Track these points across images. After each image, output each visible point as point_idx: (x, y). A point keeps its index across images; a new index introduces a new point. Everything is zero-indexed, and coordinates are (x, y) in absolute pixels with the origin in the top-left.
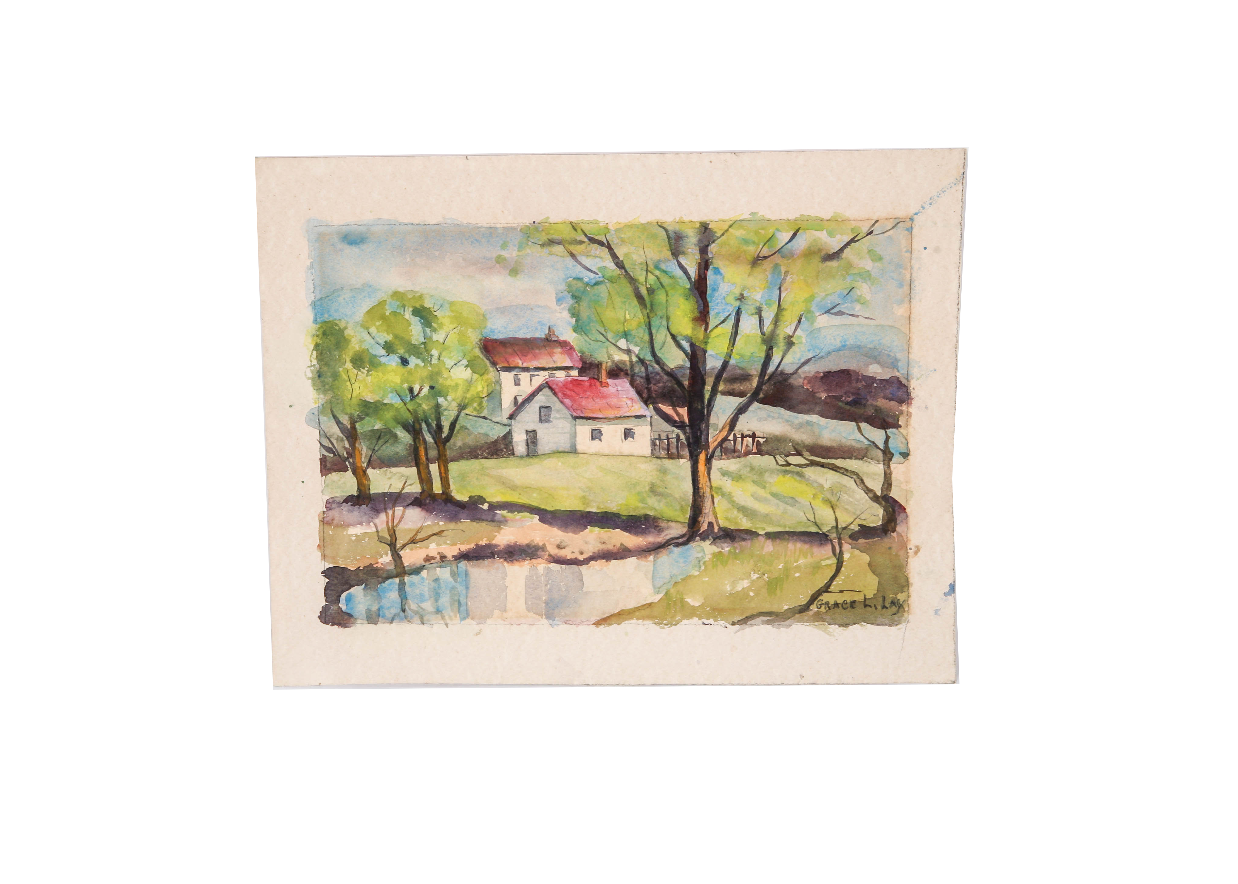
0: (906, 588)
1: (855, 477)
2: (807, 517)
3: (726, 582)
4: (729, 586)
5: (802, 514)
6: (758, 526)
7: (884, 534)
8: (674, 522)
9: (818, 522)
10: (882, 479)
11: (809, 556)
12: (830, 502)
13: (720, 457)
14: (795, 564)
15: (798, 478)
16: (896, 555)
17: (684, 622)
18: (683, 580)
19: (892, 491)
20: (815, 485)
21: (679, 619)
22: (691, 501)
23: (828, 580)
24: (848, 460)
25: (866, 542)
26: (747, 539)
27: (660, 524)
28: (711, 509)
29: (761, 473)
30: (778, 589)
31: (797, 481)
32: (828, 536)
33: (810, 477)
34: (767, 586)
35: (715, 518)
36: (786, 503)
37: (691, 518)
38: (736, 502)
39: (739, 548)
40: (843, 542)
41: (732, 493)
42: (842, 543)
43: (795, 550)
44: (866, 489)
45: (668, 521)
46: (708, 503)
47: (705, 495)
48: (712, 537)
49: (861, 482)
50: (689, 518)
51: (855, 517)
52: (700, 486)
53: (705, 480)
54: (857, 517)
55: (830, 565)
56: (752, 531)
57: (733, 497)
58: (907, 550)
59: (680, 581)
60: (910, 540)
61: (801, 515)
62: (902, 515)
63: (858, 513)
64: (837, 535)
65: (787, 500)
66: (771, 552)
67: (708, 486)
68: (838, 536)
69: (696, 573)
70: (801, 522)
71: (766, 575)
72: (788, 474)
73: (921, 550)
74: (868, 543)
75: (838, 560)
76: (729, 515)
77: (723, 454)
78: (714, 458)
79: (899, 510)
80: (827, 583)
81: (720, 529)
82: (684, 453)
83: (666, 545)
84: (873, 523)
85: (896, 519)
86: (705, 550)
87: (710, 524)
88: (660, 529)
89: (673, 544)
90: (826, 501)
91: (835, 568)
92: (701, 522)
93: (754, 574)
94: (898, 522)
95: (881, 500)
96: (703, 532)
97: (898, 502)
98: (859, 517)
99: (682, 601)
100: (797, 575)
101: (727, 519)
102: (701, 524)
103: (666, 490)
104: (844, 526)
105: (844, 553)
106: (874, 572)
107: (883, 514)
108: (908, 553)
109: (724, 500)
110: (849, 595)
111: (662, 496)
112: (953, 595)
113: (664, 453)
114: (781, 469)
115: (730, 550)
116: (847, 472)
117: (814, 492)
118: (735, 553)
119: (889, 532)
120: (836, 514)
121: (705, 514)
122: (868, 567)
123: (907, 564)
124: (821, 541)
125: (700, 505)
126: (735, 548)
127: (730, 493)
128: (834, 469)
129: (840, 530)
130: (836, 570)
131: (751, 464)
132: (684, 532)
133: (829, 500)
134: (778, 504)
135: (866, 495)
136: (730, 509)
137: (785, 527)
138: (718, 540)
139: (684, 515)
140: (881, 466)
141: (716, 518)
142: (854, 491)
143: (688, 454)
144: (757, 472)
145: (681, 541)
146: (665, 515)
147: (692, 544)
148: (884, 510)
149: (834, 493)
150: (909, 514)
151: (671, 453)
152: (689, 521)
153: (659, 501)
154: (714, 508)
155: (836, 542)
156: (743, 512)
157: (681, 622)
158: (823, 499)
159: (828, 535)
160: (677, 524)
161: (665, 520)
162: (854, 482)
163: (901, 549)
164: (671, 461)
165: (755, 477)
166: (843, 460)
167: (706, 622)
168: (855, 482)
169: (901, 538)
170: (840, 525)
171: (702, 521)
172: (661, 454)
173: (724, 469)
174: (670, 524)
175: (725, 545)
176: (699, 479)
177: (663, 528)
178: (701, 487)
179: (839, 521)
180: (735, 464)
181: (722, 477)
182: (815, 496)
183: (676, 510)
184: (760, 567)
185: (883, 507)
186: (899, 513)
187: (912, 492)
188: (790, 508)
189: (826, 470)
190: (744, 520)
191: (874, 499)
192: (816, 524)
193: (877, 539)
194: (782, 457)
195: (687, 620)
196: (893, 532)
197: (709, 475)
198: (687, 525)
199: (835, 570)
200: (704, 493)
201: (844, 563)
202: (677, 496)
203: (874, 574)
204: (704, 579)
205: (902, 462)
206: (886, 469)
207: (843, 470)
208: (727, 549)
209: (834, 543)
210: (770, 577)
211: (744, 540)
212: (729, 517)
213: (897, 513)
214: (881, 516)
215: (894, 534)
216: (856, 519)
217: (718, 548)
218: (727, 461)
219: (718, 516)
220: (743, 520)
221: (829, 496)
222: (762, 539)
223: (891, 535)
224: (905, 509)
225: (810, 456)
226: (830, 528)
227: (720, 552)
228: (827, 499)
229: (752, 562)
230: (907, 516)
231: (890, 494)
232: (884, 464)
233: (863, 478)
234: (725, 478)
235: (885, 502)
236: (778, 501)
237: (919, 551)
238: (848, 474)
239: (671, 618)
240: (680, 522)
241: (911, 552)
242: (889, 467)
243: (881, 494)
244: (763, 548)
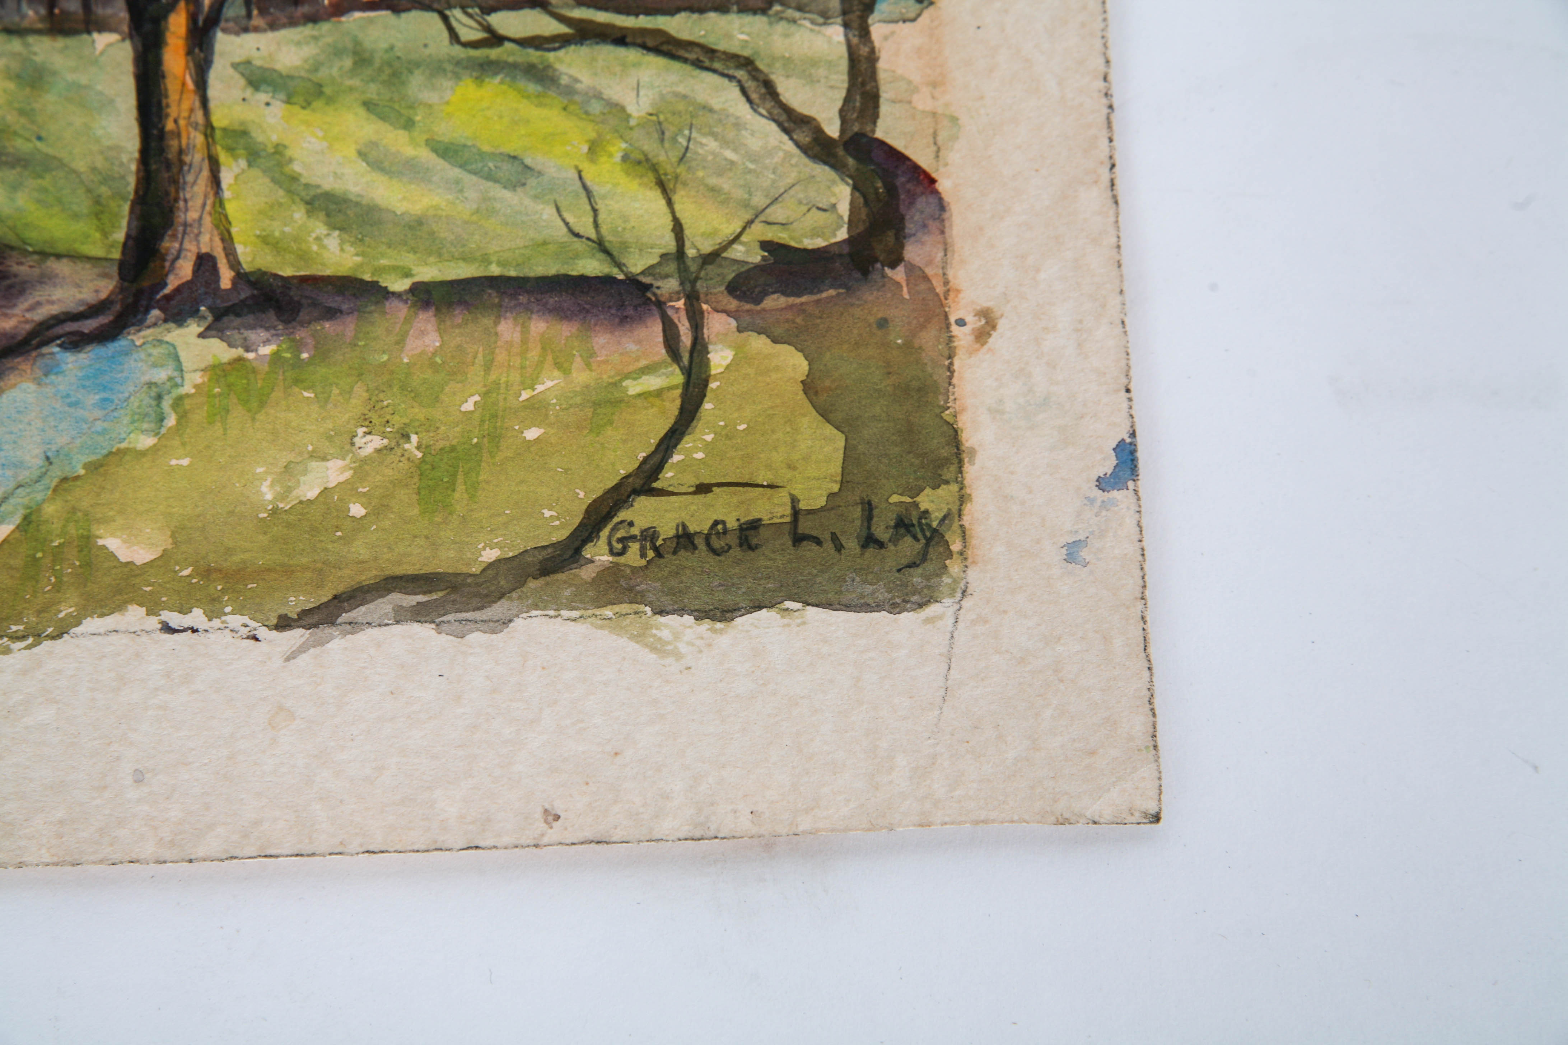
0: (953, 468)
1: (741, 74)
2: (567, 224)
3: (260, 470)
4: (272, 485)
5: (549, 212)
6: (384, 262)
7: (858, 275)
8: (65, 260)
9: (608, 237)
10: (841, 79)
11: (578, 362)
12: (654, 168)
13: (244, 22)
14: (525, 395)
15: (532, 88)
16: (908, 346)
17: (91, 624)
18: (94, 467)
19: (880, 122)
20: (596, 107)
21: (69, 615)
22: (132, 180)
23: (653, 448)
24: (712, 15)
25: (790, 307)
26: (341, 312)
27: (15, 268)
28: (208, 208)
29: (395, 74)
30: (460, 487)
31: (528, 97)
32: (648, 287)
33: (577, 80)
34: (416, 479)
35: (223, 240)
36: (490, 177)
37: (130, 243)
38: (303, 180)
39: (310, 341)
40: (705, 307)
41: (285, 147)
42: (702, 312)
43: (525, 341)
44: (783, 117)
45: (44, 255)
46: (196, 188)
47: (187, 159)
48: (210, 309)
49: (763, 90)
50: (125, 245)
51: (748, 216)
52: (170, 126)
53: (186, 105)
54: (757, 216)
55: (659, 393)
56: (362, 281)
57: (291, 160)
58: (948, 326)
59: (82, 472)
60: (958, 291)
61: (545, 217)
62: (921, 202)
63: (759, 200)
64: (682, 283)
65: (491, 165)
66: (434, 354)
67: (196, 127)
68: (688, 287)
69: (146, 442)
70: (545, 243)
71: (414, 438)
72: (496, 74)
73: (1002, 324)
74: (801, 309)
75: (688, 372)
76: (277, 229)
77: (255, 12)
78: (223, 24)
79: (909, 186)
80: (646, 460)
81: (241, 277)
82: (109, 11)
83: (34, 342)
84: (815, 233)
85: (902, 219)
86: (183, 355)
87: (204, 262)
88: (11, 287)
89: (58, 337)
90: (639, 163)
91: (678, 402)
92: (170, 257)
93: (369, 437)
94: (910, 227)
95: (841, 152)
96: (178, 290)
97: (907, 159)
98: (762, 218)
99: (87, 542)
100: (532, 434)
101: (265, 240)
102: (167, 264)
103: (39, 144)
104: (707, 247)
105: (711, 348)
106: (825, 414)
107: (852, 203)
108: (951, 338)
109: (255, 172)
110: (735, 500)
111: (25, 167)
112: (1131, 484)
113: (37, 13)
114: (470, 59)
115: (276, 356)
116: (712, 59)
117: (593, 135)
118: (298, 364)
119: (878, 265)
120: (677, 207)
121: (185, 225)
122: (801, 395)
123: (951, 377)
124: (621, 306)
125: (167, 194)
126: (298, 346)
127: (279, 149)
128: (665, 48)
129: (693, 267)
130: (682, 409)
131: (357, 43)
132: (103, 295)
133: (647, 160)
134: (457, 182)
135: (785, 138)
136: (280, 205)
137: (486, 260)
138: (232, 317)
139: (105, 234)
140: (836, 33)
141: (227, 240)
142: (738, 125)
143: (124, 15)
144: (380, 70)
145: (89, 325)
146: (32, 235)
147: (138, 337)
148: (855, 188)
149: (668, 135)
150: (947, 197)
151: (62, 12)
152: (123, 253)
153: (15, 187)
154: (219, 201)
155: (677, 310)
156: (328, 215)
157: (79, 624)
158: (625, 158)
159: (651, 285)
160: (80, 265)
161: (35, 252)
162: (736, 92)
163: (922, 327)
164: (61, 42)
165: (373, 91)
166: (695, 16)
167: (175, 619)
168: (744, 92)
169: (923, 286)
170: (695, 247)
171: (174, 252)
172: (23, 17)
173: (258, 63)
174: (52, 265)
175: (257, 335)
176: (164, 102)
177: (25, 282)
178: (172, 132)
179: (687, 232)
180: (298, 44)
181: (249, 92)
182: (594, 149)
183: (76, 216)
184: (390, 410)
185: (851, 177)
186: (912, 199)
187: (954, 120)
188: (507, 194)
189: (631, 55)
190: (333, 242)
191: (817, 149)
192: (601, 247)
193: (832, 292)
194: (470, 16)
195: (102, 615)
196: (893, 265)
197: (201, 85)
198: (114, 270)
199: (676, 413)
200: (181, 152)
201: (713, 385)
202: (81, 165)
203: (829, 421)
204: (174, 462)
205: (912, 15)
206: (855, 40)
207: (697, 50)
208: (266, 350)
209: (670, 312)
210: (428, 447)
211: (331, 314)
212: (277, 234)
213: (902, 197)
214: (844, 208)
215: (898, 274)
216: (750, 223)
217: (231, 345)
218: (270, 35)
219: (234, 230)
220: (326, 241)
221: (649, 146)
222: (401, 310)
223: (884, 276)
224: (933, 181)
225: (572, 8)
226: (655, 260)
227: (240, 359)
228: (642, 157)
229: (360, 391)
230: (942, 206)
231: (873, 131)
232: (846, 25)
233: (773, 77)
234: (263, 97)
235: (855, 158)
236: (456, 172)
237: (994, 327)
238: (717, 65)
239: (39, 612)
240: (89, 258)
241: (962, 336)
242: (865, 33)
243: (843, 131)
244: (400, 342)
